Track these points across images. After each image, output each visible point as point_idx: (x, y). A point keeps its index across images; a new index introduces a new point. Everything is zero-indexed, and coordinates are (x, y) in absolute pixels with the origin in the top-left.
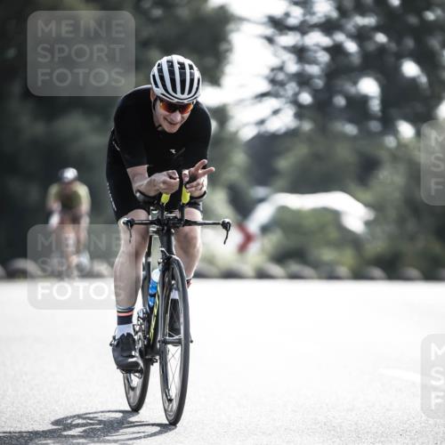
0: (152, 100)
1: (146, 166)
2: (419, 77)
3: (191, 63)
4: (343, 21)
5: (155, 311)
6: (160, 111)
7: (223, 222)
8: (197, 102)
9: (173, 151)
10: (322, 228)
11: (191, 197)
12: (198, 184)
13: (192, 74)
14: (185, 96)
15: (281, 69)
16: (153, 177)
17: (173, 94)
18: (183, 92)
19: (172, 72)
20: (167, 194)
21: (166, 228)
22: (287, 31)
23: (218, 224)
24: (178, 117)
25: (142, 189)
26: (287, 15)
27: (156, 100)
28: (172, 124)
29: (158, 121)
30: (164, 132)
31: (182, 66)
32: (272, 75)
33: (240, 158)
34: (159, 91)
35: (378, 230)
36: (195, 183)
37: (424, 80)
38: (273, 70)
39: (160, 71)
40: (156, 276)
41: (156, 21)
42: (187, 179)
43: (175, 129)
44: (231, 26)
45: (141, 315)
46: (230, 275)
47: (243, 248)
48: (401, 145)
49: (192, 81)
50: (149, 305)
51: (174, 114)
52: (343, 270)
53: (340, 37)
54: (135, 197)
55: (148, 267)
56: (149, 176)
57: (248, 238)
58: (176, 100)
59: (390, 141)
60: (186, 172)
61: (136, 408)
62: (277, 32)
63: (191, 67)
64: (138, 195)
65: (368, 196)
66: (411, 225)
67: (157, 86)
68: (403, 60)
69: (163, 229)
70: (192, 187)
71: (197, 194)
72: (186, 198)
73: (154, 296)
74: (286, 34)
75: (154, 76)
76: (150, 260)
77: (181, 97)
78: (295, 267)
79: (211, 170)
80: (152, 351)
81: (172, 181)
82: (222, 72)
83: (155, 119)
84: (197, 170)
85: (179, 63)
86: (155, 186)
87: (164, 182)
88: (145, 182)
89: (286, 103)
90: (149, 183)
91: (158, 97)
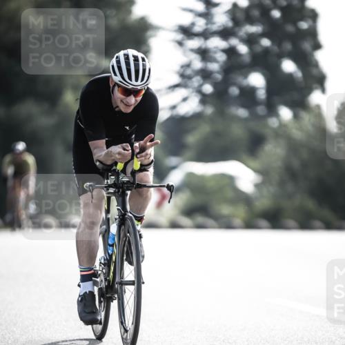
0: (111, 86)
2: (295, 72)
3: (143, 56)
4: (237, 29)
5: (114, 258)
6: (118, 95)
7: (168, 185)
8: (148, 88)
9: (127, 128)
11: (141, 165)
12: (147, 154)
13: (144, 65)
14: (139, 83)
15: (188, 66)
16: (110, 149)
17: (129, 81)
18: (137, 80)
19: (128, 64)
20: (122, 162)
21: (121, 190)
22: (193, 37)
23: (164, 186)
24: (133, 100)
25: (101, 158)
26: (193, 24)
27: (114, 86)
28: (127, 105)
29: (116, 103)
30: (120, 112)
31: (136, 59)
32: (182, 71)
34: (117, 79)
35: (265, 191)
36: (143, 154)
37: (299, 74)
38: (182, 67)
39: (118, 62)
40: (114, 229)
42: (138, 151)
43: (130, 110)
44: (149, 33)
45: (103, 261)
47: (159, 205)
48: (282, 125)
49: (144, 71)
50: (108, 253)
51: (129, 98)
53: (234, 42)
54: (95, 165)
55: (107, 222)
56: (107, 148)
58: (131, 86)
59: (273, 122)
60: (137, 144)
61: (100, 337)
62: (185, 37)
63: (143, 60)
64: (98, 163)
65: (256, 164)
66: (290, 187)
67: (115, 75)
68: (283, 59)
69: (119, 191)
70: (141, 157)
71: (146, 162)
72: (137, 166)
73: (112, 246)
74: (192, 39)
75: (113, 66)
76: (109, 216)
77: (135, 84)
78: (200, 219)
80: (111, 291)
81: (126, 152)
83: (113, 101)
84: (146, 143)
85: (134, 56)
86: (112, 156)
87: (119, 153)
88: (103, 153)
89: (193, 92)
90: (107, 154)
91: (116, 84)
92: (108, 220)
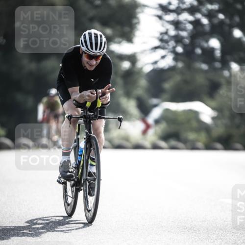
0: (81, 53)
1: (78, 87)
2: (241, 38)
3: (101, 33)
4: (200, 7)
5: (82, 163)
6: (85, 59)
7: (119, 117)
8: (104, 54)
9: (93, 80)
10: (189, 121)
11: (102, 104)
12: (106, 97)
13: (101, 40)
14: (98, 51)
15: (166, 33)
16: (82, 93)
17: (91, 50)
18: (96, 49)
19: (91, 39)
20: (90, 102)
21: (88, 120)
22: (169, 13)
23: (116, 118)
24: (94, 62)
25: (76, 99)
26: (170, 3)
27: (82, 53)
28: (91, 66)
29: (84, 64)
31: (96, 36)
32: (161, 37)
33: (143, 83)
34: (84, 48)
35: (219, 122)
36: (104, 97)
37: (244, 39)
38: (161, 34)
39: (85, 38)
40: (82, 145)
41: (97, 7)
42: (100, 95)
43: (92, 69)
44: (139, 10)
45: (74, 166)
46: (138, 147)
47: (145, 132)
49: (101, 43)
50: (78, 161)
52: (200, 145)
53: (199, 16)
55: (78, 141)
56: (80, 93)
57: (148, 127)
58: (93, 53)
59: (226, 73)
60: (100, 91)
61: (70, 215)
62: (164, 13)
63: (101, 36)
64: (74, 102)
65: (214, 104)
66: (238, 120)
67: (83, 46)
68: (233, 29)
69: (86, 121)
70: (103, 99)
72: (99, 104)
73: (81, 155)
74: (169, 14)
76: (79, 137)
78: (173, 143)
79: (113, 90)
82: (134, 35)
84: (106, 90)
86: (83, 98)
87: (88, 96)
88: (78, 96)
89: (169, 52)
90: (80, 96)
91: (83, 52)
92: (78, 139)
